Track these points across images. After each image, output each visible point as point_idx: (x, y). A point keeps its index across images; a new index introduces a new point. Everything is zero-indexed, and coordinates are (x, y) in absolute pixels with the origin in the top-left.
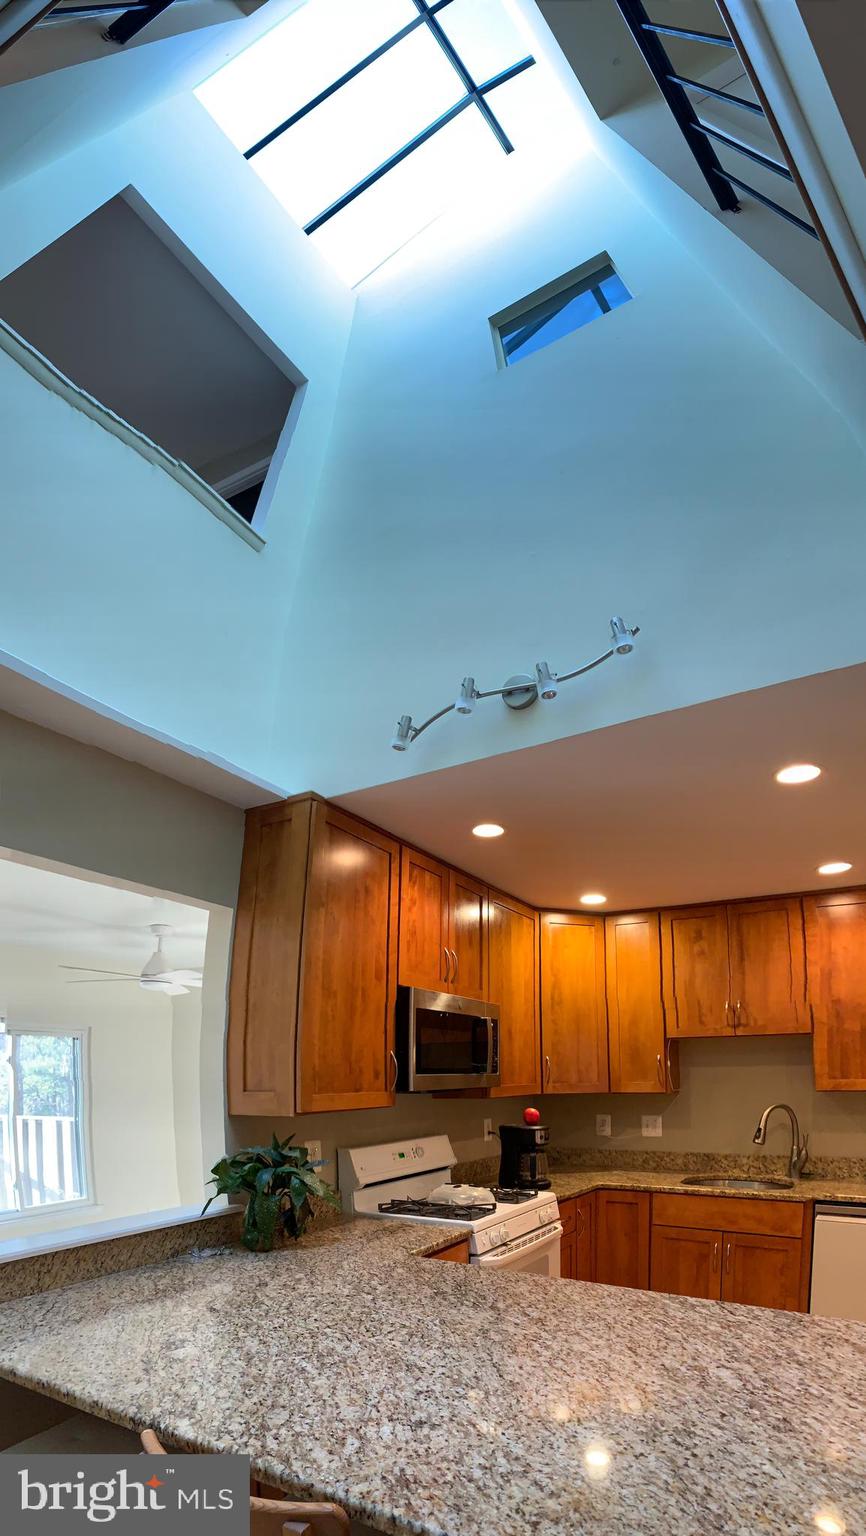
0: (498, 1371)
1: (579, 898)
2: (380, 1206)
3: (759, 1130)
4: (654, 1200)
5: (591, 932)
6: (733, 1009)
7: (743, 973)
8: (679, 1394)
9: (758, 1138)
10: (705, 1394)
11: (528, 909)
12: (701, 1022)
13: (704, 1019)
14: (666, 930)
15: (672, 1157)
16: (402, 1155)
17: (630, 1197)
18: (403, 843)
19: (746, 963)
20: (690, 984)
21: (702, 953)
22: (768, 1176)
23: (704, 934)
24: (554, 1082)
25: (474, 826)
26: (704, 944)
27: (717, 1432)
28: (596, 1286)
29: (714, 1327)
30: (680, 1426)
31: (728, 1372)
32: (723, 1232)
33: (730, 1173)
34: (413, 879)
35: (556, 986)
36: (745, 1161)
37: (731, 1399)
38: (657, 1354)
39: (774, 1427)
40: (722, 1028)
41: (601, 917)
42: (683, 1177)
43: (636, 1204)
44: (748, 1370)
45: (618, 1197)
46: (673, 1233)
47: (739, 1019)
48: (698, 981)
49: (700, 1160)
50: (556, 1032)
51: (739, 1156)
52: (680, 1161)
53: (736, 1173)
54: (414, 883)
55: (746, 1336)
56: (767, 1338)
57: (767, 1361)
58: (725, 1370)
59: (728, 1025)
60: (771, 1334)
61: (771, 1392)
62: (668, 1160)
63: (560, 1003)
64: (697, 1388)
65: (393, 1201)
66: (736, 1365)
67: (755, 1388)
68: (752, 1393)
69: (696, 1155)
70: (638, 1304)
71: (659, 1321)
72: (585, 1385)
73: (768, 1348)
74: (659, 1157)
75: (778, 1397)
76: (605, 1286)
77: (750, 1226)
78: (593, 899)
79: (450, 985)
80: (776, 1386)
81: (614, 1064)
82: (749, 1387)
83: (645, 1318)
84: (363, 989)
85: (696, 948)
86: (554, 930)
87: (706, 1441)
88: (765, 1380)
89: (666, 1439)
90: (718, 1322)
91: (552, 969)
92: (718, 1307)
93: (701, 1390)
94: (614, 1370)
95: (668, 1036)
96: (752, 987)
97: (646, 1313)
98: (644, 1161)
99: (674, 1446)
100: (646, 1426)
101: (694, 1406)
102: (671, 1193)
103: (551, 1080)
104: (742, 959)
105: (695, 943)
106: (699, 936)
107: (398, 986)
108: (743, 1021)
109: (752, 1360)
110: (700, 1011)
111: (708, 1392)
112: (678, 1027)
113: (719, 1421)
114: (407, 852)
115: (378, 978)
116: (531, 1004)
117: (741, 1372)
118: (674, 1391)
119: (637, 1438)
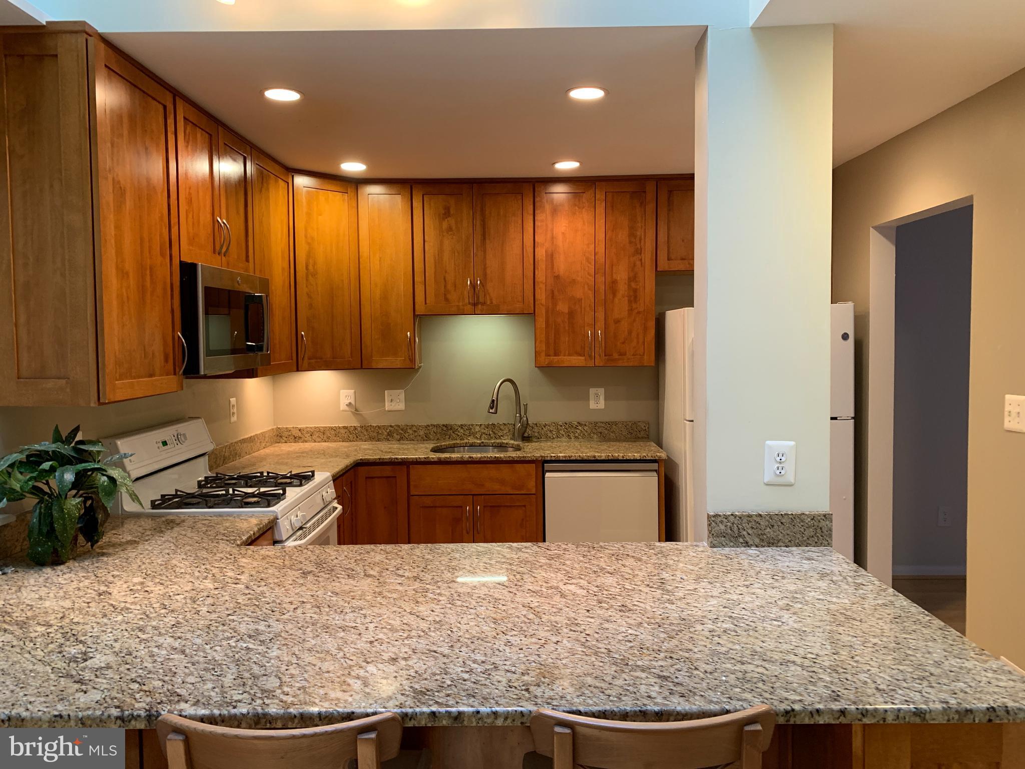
0: (418, 616)
1: (339, 164)
2: (153, 502)
3: (493, 401)
4: (412, 472)
5: (344, 200)
6: (473, 285)
7: (485, 251)
8: (553, 605)
9: (492, 408)
10: (569, 602)
11: (283, 170)
12: (446, 300)
13: (449, 296)
14: (417, 204)
15: (414, 429)
16: (165, 443)
17: (387, 471)
18: (176, 94)
19: (487, 241)
20: (439, 261)
21: (450, 229)
22: (498, 441)
23: (452, 211)
24: (309, 359)
25: (267, 89)
26: (452, 221)
27: (592, 620)
28: (437, 546)
29: (543, 561)
30: (568, 622)
31: (573, 586)
32: (473, 495)
33: (466, 441)
34: (187, 137)
35: (310, 255)
36: (477, 429)
37: (586, 601)
38: (520, 584)
39: (620, 611)
40: (463, 305)
41: (355, 183)
42: (431, 446)
43: (395, 477)
44: (583, 583)
45: (376, 471)
46: (428, 501)
47: (478, 298)
48: (446, 256)
49: (439, 430)
50: (311, 306)
51: (472, 425)
52: (422, 433)
53: (471, 440)
54: (188, 142)
55: (568, 562)
56: (581, 561)
57: (591, 575)
58: (569, 585)
59: (469, 303)
60: (582, 559)
61: (605, 592)
62: (410, 432)
63: (314, 275)
64: (561, 599)
65: (163, 496)
66: (574, 581)
67: (595, 592)
68: (595, 595)
69: (437, 426)
70: (479, 554)
71: (504, 562)
72: (488, 612)
73: (586, 568)
74: (402, 430)
75: (611, 594)
76: (445, 545)
77: (496, 487)
78: (353, 167)
79: (223, 258)
80: (606, 588)
81: (367, 340)
82: (591, 592)
83: (493, 562)
84: (151, 269)
85: (445, 225)
86: (308, 192)
87: (588, 626)
88: (597, 587)
89: (565, 630)
90: (544, 557)
91: (306, 237)
92: (535, 547)
93: (564, 600)
94: (500, 599)
95: (417, 313)
96: (492, 263)
97: (490, 559)
98: (388, 435)
99: (572, 633)
100: (548, 626)
101: (568, 609)
102: (426, 463)
103: (306, 358)
104: (484, 239)
105: (444, 219)
106: (447, 213)
107: (181, 262)
108: (481, 300)
109: (582, 577)
110: (445, 286)
111: (569, 600)
112: (426, 303)
113: (587, 614)
114: (180, 104)
115: (162, 255)
116: (286, 274)
117: (580, 585)
118: (549, 604)
119: (548, 634)
